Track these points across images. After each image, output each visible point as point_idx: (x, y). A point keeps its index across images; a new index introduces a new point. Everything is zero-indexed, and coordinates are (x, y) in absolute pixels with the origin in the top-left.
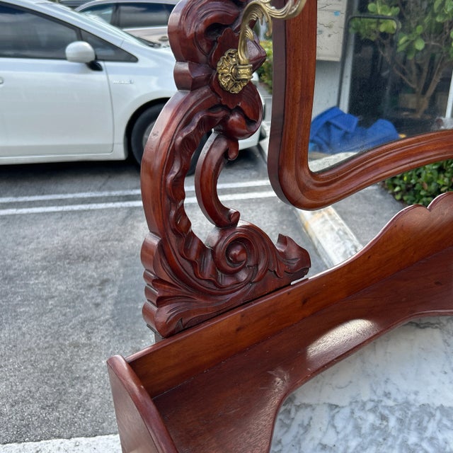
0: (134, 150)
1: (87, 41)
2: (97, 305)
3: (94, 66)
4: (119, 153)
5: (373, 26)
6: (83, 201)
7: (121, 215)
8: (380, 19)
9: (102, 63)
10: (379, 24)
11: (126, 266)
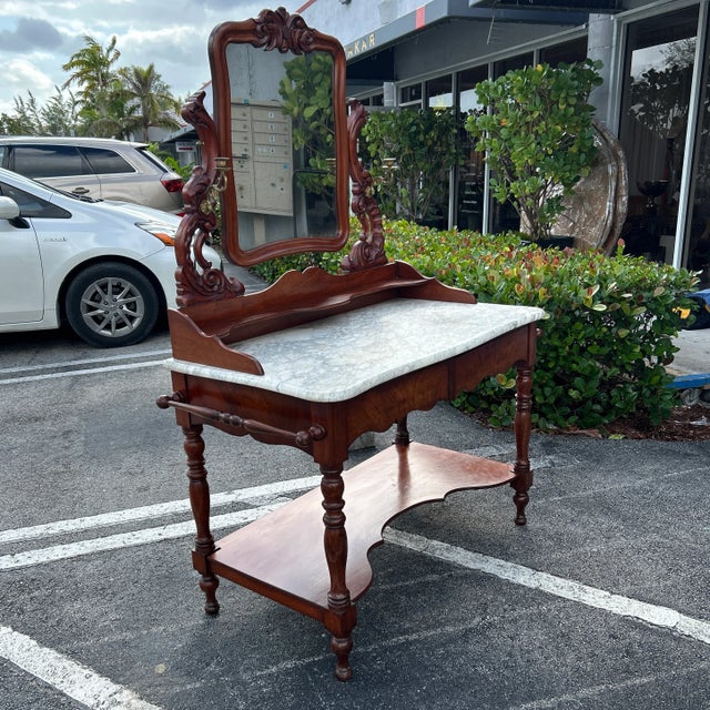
0: (69, 316)
1: (8, 196)
2: (66, 448)
3: (19, 223)
4: (51, 321)
5: (316, 180)
6: (13, 376)
7: (64, 383)
8: (321, 174)
9: (28, 219)
10: (321, 178)
11: (86, 420)
